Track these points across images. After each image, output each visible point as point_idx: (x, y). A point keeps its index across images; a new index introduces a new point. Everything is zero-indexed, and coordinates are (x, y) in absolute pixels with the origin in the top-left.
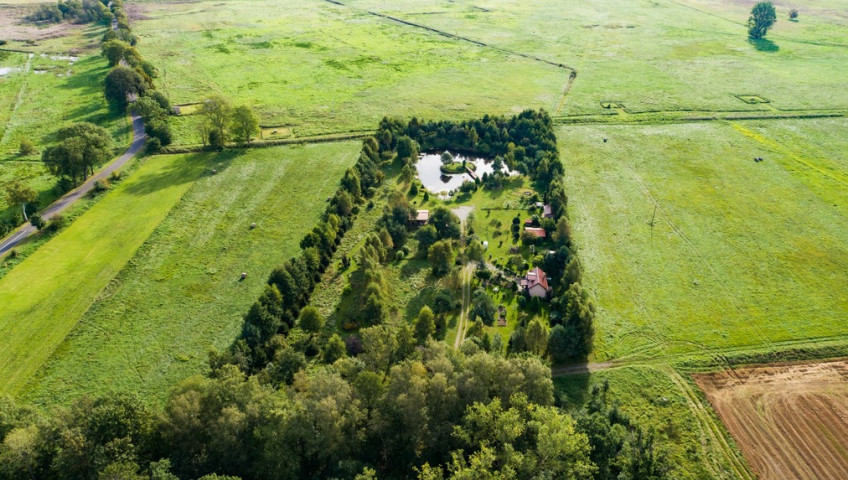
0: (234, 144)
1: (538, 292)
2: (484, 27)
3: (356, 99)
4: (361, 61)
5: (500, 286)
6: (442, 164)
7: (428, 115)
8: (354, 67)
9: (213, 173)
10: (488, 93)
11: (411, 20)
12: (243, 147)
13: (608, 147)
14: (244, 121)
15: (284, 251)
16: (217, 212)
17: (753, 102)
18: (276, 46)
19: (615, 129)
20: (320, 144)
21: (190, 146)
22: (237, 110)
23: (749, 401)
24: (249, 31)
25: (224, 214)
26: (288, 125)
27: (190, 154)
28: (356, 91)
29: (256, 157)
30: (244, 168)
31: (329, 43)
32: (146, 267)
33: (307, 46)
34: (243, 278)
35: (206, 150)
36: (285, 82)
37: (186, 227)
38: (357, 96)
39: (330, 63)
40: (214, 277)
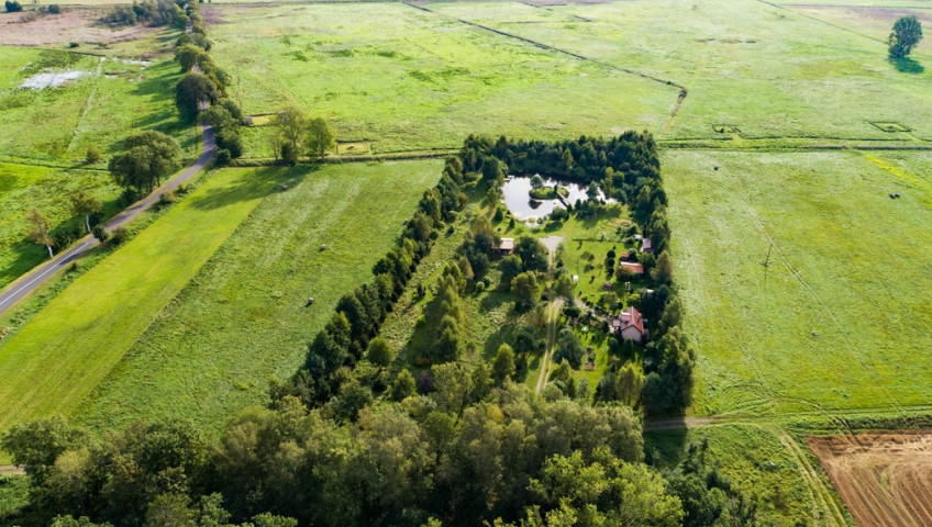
0: (307, 158)
1: (632, 334)
2: (584, 39)
3: (441, 114)
4: (447, 73)
5: (590, 326)
6: (531, 188)
7: (518, 133)
8: (440, 80)
9: (284, 190)
10: (585, 112)
11: (505, 29)
12: (316, 163)
13: (718, 176)
14: (320, 135)
15: (356, 274)
16: (285, 231)
17: (891, 130)
18: (357, 55)
19: (728, 156)
20: (399, 162)
21: (261, 160)
22: (313, 122)
23: (871, 471)
24: (328, 38)
25: (292, 234)
26: (366, 140)
27: (260, 168)
28: (441, 106)
29: (330, 174)
30: (317, 185)
31: (413, 53)
32: (209, 287)
33: (390, 55)
34: (310, 303)
35: (278, 164)
36: (365, 94)
37: (252, 247)
38: (441, 110)
39: (415, 74)
40: (280, 301)
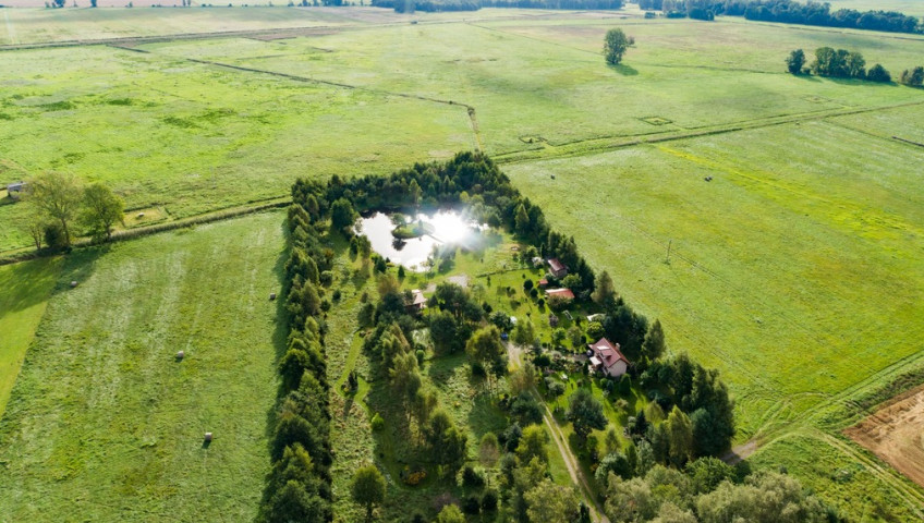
0: (89, 239)
1: (618, 368)
2: (337, 68)
3: (232, 162)
4: (210, 116)
5: (566, 372)
8: (206, 124)
9: (73, 287)
10: (391, 139)
11: (246, 65)
12: (103, 243)
13: (560, 184)
14: (102, 208)
15: (249, 383)
16: (109, 345)
17: (658, 124)
18: (80, 106)
19: (554, 165)
20: (217, 224)
21: (14, 253)
22: (89, 192)
24: (30, 90)
25: (122, 346)
26: (154, 204)
27: (18, 264)
28: (227, 152)
29: (131, 253)
30: (117, 273)
31: (153, 97)
32: (26, 461)
33: (126, 102)
34: (208, 441)
35: (41, 254)
36: (120, 150)
37: (67, 379)
38: (229, 157)
39: (170, 121)
40: (158, 450)
